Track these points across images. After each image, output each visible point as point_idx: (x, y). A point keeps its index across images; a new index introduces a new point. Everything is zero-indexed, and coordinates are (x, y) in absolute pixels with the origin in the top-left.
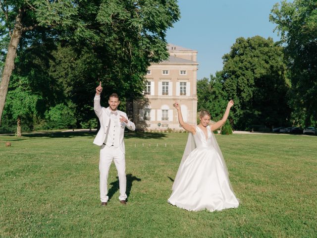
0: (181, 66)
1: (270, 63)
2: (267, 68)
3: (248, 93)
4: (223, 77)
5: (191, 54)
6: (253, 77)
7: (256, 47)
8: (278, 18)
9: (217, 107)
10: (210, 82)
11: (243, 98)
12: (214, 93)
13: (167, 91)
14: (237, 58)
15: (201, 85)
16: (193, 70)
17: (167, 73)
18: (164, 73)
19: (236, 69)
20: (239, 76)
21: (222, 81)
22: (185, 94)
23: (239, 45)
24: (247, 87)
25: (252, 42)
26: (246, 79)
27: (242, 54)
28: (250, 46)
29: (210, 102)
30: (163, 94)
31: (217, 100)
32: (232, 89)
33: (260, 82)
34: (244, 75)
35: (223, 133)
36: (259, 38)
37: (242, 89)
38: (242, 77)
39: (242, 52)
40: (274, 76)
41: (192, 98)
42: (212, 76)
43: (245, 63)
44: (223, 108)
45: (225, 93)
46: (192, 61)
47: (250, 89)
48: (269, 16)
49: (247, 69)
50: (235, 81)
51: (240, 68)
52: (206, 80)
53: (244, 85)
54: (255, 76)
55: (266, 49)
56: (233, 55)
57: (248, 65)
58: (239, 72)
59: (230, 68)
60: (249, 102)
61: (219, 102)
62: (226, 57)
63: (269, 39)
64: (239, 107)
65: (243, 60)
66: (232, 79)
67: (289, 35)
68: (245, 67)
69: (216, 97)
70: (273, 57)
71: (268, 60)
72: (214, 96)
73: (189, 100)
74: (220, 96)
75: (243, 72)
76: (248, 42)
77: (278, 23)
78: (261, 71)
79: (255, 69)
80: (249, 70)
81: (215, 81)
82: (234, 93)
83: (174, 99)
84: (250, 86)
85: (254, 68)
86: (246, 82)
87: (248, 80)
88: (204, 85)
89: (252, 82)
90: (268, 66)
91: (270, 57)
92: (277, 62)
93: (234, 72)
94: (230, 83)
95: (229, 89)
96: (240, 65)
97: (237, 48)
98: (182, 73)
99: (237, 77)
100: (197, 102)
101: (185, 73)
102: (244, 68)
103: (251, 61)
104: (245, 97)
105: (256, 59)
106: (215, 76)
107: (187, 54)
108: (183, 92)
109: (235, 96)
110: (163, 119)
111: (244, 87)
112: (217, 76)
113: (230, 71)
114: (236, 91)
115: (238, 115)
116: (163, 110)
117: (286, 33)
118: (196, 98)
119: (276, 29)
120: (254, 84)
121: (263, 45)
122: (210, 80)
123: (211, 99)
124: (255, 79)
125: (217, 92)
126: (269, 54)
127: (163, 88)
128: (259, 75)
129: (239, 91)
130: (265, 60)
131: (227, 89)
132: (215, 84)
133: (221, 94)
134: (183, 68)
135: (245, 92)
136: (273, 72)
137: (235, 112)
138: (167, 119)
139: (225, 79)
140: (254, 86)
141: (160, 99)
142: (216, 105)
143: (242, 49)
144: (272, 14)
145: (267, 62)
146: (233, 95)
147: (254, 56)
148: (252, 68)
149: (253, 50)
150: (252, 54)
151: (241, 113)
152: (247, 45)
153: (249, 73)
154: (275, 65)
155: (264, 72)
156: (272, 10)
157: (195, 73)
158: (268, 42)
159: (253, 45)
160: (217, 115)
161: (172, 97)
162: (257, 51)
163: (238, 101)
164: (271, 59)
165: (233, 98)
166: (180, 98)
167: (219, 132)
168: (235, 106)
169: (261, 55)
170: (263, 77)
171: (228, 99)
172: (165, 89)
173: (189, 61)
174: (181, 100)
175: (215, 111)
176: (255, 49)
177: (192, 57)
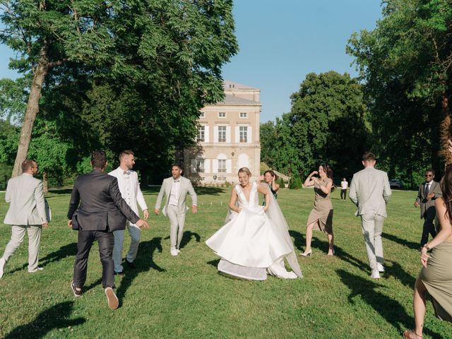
0: (241, 108)
1: (347, 103)
2: (343, 109)
3: (321, 139)
4: (291, 120)
5: (252, 93)
6: (326, 121)
7: (330, 84)
8: (356, 50)
9: (284, 155)
10: (276, 127)
11: (315, 145)
12: (281, 139)
13: (224, 137)
14: (307, 98)
15: (265, 130)
16: (255, 113)
17: (224, 116)
18: (220, 116)
19: (307, 111)
20: (310, 119)
21: (290, 125)
22: (246, 141)
23: (309, 82)
24: (319, 132)
25: (326, 79)
26: (318, 123)
27: (314, 93)
28: (323, 83)
29: (276, 149)
30: (220, 140)
31: (285, 147)
32: (302, 135)
33: (334, 126)
34: (316, 118)
35: (291, 187)
36: (333, 74)
37: (314, 134)
38: (313, 120)
39: (313, 90)
40: (351, 119)
41: (253, 145)
42: (277, 119)
43: (317, 104)
44: (292, 157)
45: (293, 139)
46: (254, 101)
47: (323, 134)
48: (346, 47)
49: (319, 111)
50: (306, 125)
51: (311, 109)
52: (271, 123)
54: (329, 118)
55: (342, 87)
56: (304, 92)
57: (321, 106)
58: (310, 114)
59: (299, 109)
60: (322, 149)
61: (286, 149)
62: (295, 96)
63: (345, 75)
64: (310, 156)
65: (315, 100)
66: (302, 122)
67: (369, 69)
68: (317, 108)
69: (283, 144)
70: (351, 96)
71: (344, 99)
72: (280, 143)
73: (251, 147)
74: (287, 142)
75: (315, 115)
76: (320, 79)
77: (356, 55)
78: (335, 113)
79: (330, 110)
80: (322, 111)
81: (281, 124)
82: (305, 140)
83: (233, 147)
84: (324, 131)
85: (328, 109)
86: (319, 126)
87: (321, 124)
88: (269, 130)
89: (326, 126)
90: (344, 107)
91: (346, 96)
92: (354, 103)
93: (304, 115)
94: (300, 128)
95: (299, 134)
96: (312, 106)
97: (307, 85)
98: (241, 116)
99: (308, 120)
100: (260, 150)
101: (245, 116)
102: (316, 110)
103: (325, 101)
104: (317, 144)
105: (330, 99)
106: (281, 119)
107: (247, 93)
108: (243, 138)
109: (306, 142)
110: (220, 171)
111: (316, 131)
112: (284, 119)
113: (300, 114)
114: (306, 137)
115: (310, 165)
116: (220, 160)
117: (366, 67)
118: (259, 145)
119: (354, 63)
120: (328, 128)
121: (338, 82)
122: (275, 124)
123: (277, 147)
124: (330, 122)
125: (284, 139)
126: (345, 93)
127: (220, 133)
128: (334, 118)
129: (311, 137)
130: (341, 100)
131: (296, 134)
132: (281, 128)
133: (289, 140)
134: (243, 109)
135: (317, 138)
136: (350, 114)
137: (305, 162)
138: (224, 171)
139: (293, 122)
140: (327, 130)
141: (216, 146)
142: (283, 154)
143: (313, 87)
144: (350, 45)
145: (343, 103)
146: (303, 141)
147: (328, 95)
148: (325, 109)
149: (326, 88)
150: (326, 93)
151: (313, 163)
152: (320, 82)
153: (322, 115)
154: (353, 105)
155: (339, 114)
156: (350, 41)
157: (257, 115)
158: (344, 78)
159: (326, 82)
160: (284, 165)
161: (231, 145)
162: (331, 89)
163: (310, 148)
164: (348, 98)
165: (303, 145)
166: (239, 145)
167: (287, 186)
168: (306, 154)
169: (336, 94)
170: (339, 120)
171: (297, 146)
172: (222, 135)
173: (250, 101)
174: (241, 148)
175: (282, 160)
176: (329, 87)
177: (254, 96)
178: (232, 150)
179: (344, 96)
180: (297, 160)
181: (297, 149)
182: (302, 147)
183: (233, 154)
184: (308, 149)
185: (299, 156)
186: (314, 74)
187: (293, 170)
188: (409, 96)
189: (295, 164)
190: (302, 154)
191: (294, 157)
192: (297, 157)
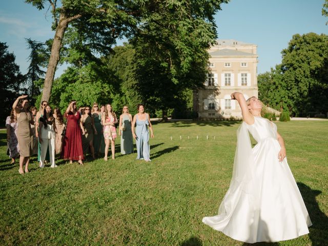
0: (242, 59)
1: (324, 56)
2: (321, 61)
3: (304, 83)
4: (282, 69)
5: (251, 48)
6: (309, 69)
7: (311, 42)
9: (277, 96)
10: (271, 75)
11: (300, 87)
12: (274, 84)
13: (229, 82)
14: (294, 52)
16: (253, 62)
17: (229, 65)
18: (226, 65)
19: (294, 62)
21: (282, 73)
22: (246, 84)
23: (295, 41)
24: (303, 78)
25: (307, 38)
26: (302, 71)
27: (299, 49)
28: (305, 41)
29: (271, 92)
30: (226, 84)
31: (277, 90)
32: (290, 80)
34: (300, 67)
35: (281, 120)
36: (313, 35)
37: (299, 79)
38: (299, 69)
39: (298, 47)
41: (252, 88)
42: (272, 69)
43: (301, 57)
44: (283, 97)
45: (284, 84)
46: (252, 54)
47: (306, 80)
49: (303, 62)
50: (293, 72)
51: (297, 61)
52: (268, 73)
53: (301, 76)
54: (311, 68)
55: (320, 44)
56: (291, 49)
57: (304, 58)
58: (296, 65)
59: (288, 61)
61: (279, 91)
62: (284, 52)
63: (322, 35)
64: (297, 96)
65: (300, 54)
66: (290, 71)
68: (302, 60)
69: (277, 87)
71: (322, 53)
72: (274, 87)
73: (250, 89)
74: (279, 86)
75: (300, 65)
76: (303, 38)
78: (315, 64)
79: (311, 61)
80: (305, 62)
81: (275, 73)
82: (293, 84)
83: (236, 89)
84: (307, 77)
85: (309, 61)
86: (303, 73)
87: (304, 72)
88: (267, 78)
89: (308, 73)
90: (322, 59)
91: (323, 50)
93: (292, 65)
94: (289, 75)
95: (288, 80)
96: (297, 58)
97: (293, 43)
98: (243, 65)
99: (295, 69)
100: (257, 91)
101: (245, 65)
103: (307, 55)
105: (311, 53)
106: (274, 69)
107: (247, 48)
108: (244, 82)
109: (293, 86)
110: (226, 108)
111: (301, 78)
112: (276, 68)
113: (289, 64)
114: (294, 82)
116: (226, 100)
118: (257, 88)
120: (310, 75)
121: (317, 40)
122: (270, 71)
123: (272, 90)
124: (311, 70)
125: (277, 83)
126: (322, 48)
127: (226, 79)
128: (314, 67)
129: (297, 81)
130: (319, 54)
131: (286, 80)
132: (275, 76)
133: (281, 84)
134: (244, 60)
135: (302, 82)
136: (326, 64)
137: (293, 101)
138: (230, 108)
139: (284, 71)
141: (223, 89)
142: (276, 94)
143: (298, 44)
144: (325, 8)
145: (321, 56)
146: (291, 85)
147: (309, 50)
150: (308, 49)
152: (303, 40)
153: (305, 65)
155: (318, 64)
156: (325, 5)
157: (255, 65)
158: (321, 37)
159: (308, 41)
160: (277, 103)
161: (234, 88)
164: (325, 52)
165: (291, 88)
166: (242, 88)
167: (278, 119)
168: (293, 95)
169: (315, 49)
170: (318, 69)
171: (287, 89)
172: (228, 80)
173: (249, 54)
174: (242, 90)
175: (275, 100)
176: (309, 44)
177: (252, 50)
179: (321, 51)
180: (287, 99)
181: (287, 91)
182: (290, 90)
184: (295, 91)
185: (289, 96)
186: (298, 35)
187: (284, 107)
189: (285, 102)
190: (290, 95)
191: (285, 97)
192: (287, 97)
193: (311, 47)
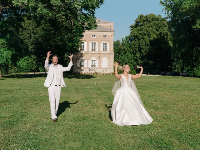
1: (160, 31)
2: (157, 34)
3: (145, 50)
4: (130, 39)
5: (110, 25)
6: (149, 40)
7: (151, 21)
8: (165, 3)
9: (126, 59)
10: (122, 43)
11: (143, 53)
12: (124, 49)
13: (95, 48)
14: (139, 28)
15: (116, 44)
16: (111, 35)
17: (95, 37)
18: (93, 37)
19: (138, 35)
20: (140, 39)
21: (129, 42)
22: (106, 50)
23: (140, 19)
24: (145, 46)
25: (149, 18)
26: (144, 41)
27: (142, 25)
28: (147, 20)
29: (122, 55)
30: (92, 50)
32: (135, 47)
33: (153, 43)
34: (143, 38)
36: (153, 15)
38: (142, 40)
39: (142, 24)
40: (162, 39)
41: (110, 53)
42: (123, 39)
43: (144, 31)
44: (130, 59)
45: (131, 50)
46: (111, 29)
47: (147, 47)
49: (145, 35)
50: (138, 42)
51: (141, 34)
52: (119, 41)
53: (143, 45)
54: (150, 39)
55: (157, 22)
56: (137, 24)
57: (146, 32)
58: (140, 37)
59: (134, 34)
60: (146, 55)
61: (127, 55)
62: (132, 27)
63: (159, 16)
64: (140, 59)
65: (143, 29)
66: (136, 41)
67: (172, 13)
68: (144, 33)
69: (125, 52)
70: (162, 27)
72: (124, 52)
74: (128, 51)
75: (142, 37)
76: (146, 18)
77: (165, 5)
78: (154, 36)
79: (150, 34)
80: (146, 35)
81: (125, 42)
82: (137, 50)
83: (99, 54)
84: (147, 46)
85: (149, 34)
86: (144, 43)
87: (146, 42)
88: (118, 45)
89: (148, 43)
90: (158, 33)
91: (159, 27)
92: (164, 31)
93: (137, 37)
94: (135, 43)
95: (134, 47)
96: (141, 32)
97: (139, 21)
98: (104, 37)
99: (139, 39)
100: (113, 55)
101: (106, 37)
102: (143, 34)
103: (148, 30)
104: (143, 52)
105: (151, 28)
106: (124, 39)
107: (107, 25)
108: (105, 49)
109: (137, 51)
110: (92, 66)
111: (143, 46)
112: (126, 39)
113: (135, 36)
114: (138, 48)
115: (139, 63)
116: (92, 61)
117: (170, 12)
118: (113, 53)
119: (164, 10)
120: (149, 44)
121: (155, 20)
122: (121, 41)
123: (122, 54)
124: (150, 41)
125: (126, 49)
126: (159, 25)
127: (92, 46)
128: (153, 39)
129: (140, 49)
130: (157, 29)
131: (132, 47)
132: (125, 44)
134: (105, 33)
135: (143, 49)
136: (161, 37)
137: (137, 62)
138: (95, 66)
139: (131, 41)
140: (149, 45)
141: (90, 53)
142: (125, 57)
143: (142, 22)
145: (158, 30)
146: (136, 51)
147: (150, 27)
148: (148, 34)
149: (149, 23)
150: (148, 25)
151: (141, 62)
152: (145, 19)
153: (146, 37)
154: (163, 32)
155: (155, 36)
157: (112, 37)
158: (158, 18)
159: (149, 20)
161: (98, 53)
162: (151, 23)
163: (140, 55)
165: (136, 53)
168: (137, 58)
169: (154, 26)
170: (155, 40)
171: (133, 53)
172: (94, 47)
173: (109, 29)
174: (103, 54)
175: (125, 61)
176: (150, 22)
177: (111, 26)
178: (99, 55)
179: (158, 27)
180: (133, 61)
181: (133, 55)
182: (135, 54)
183: (99, 57)
184: (138, 55)
185: (134, 59)
186: (142, 15)
187: (131, 66)
188: (193, 27)
189: (132, 63)
190: (135, 58)
191: (131, 59)
192: (133, 59)
193: (151, 24)
